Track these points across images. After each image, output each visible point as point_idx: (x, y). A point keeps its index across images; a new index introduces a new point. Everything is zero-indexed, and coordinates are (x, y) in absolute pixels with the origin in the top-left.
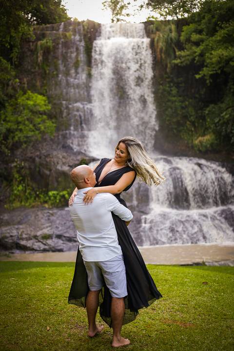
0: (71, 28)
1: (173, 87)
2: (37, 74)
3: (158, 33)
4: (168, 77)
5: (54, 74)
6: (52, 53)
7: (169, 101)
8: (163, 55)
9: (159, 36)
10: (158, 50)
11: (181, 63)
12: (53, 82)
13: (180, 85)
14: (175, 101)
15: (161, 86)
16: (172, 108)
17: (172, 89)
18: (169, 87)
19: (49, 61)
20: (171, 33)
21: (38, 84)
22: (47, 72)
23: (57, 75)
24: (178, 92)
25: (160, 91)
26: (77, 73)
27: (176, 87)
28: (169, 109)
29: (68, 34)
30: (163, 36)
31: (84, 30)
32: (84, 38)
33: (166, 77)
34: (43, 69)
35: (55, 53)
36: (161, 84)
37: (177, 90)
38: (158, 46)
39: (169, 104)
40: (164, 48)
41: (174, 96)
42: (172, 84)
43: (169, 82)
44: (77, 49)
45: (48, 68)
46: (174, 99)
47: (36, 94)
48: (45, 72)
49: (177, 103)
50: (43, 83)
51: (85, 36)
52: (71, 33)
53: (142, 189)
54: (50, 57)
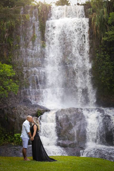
0: (29, 11)
1: (106, 54)
2: (4, 46)
3: (94, 14)
4: (103, 47)
5: (16, 47)
6: (15, 31)
7: (103, 65)
8: (98, 31)
9: (95, 17)
10: (94, 27)
11: (109, 39)
12: (16, 52)
13: (112, 53)
14: (108, 65)
15: (97, 54)
16: (106, 70)
17: (106, 56)
18: (103, 54)
19: (13, 36)
20: (104, 14)
21: (5, 54)
22: (12, 45)
23: (19, 47)
24: (110, 58)
25: (97, 57)
26: (34, 45)
27: (108, 54)
28: (104, 71)
29: (26, 16)
30: (98, 17)
31: (39, 12)
32: (39, 19)
33: (101, 47)
34: (9, 42)
35: (17, 30)
36: (98, 53)
37: (109, 56)
38: (94, 24)
39: (104, 67)
40: (98, 26)
41: (108, 61)
42: (106, 52)
43: (103, 51)
44: (34, 27)
45: (12, 42)
46: (107, 63)
47: (4, 64)
48: (10, 45)
49: (109, 66)
50: (9, 54)
51: (39, 17)
52: (29, 15)
53: (81, 131)
54: (14, 34)
